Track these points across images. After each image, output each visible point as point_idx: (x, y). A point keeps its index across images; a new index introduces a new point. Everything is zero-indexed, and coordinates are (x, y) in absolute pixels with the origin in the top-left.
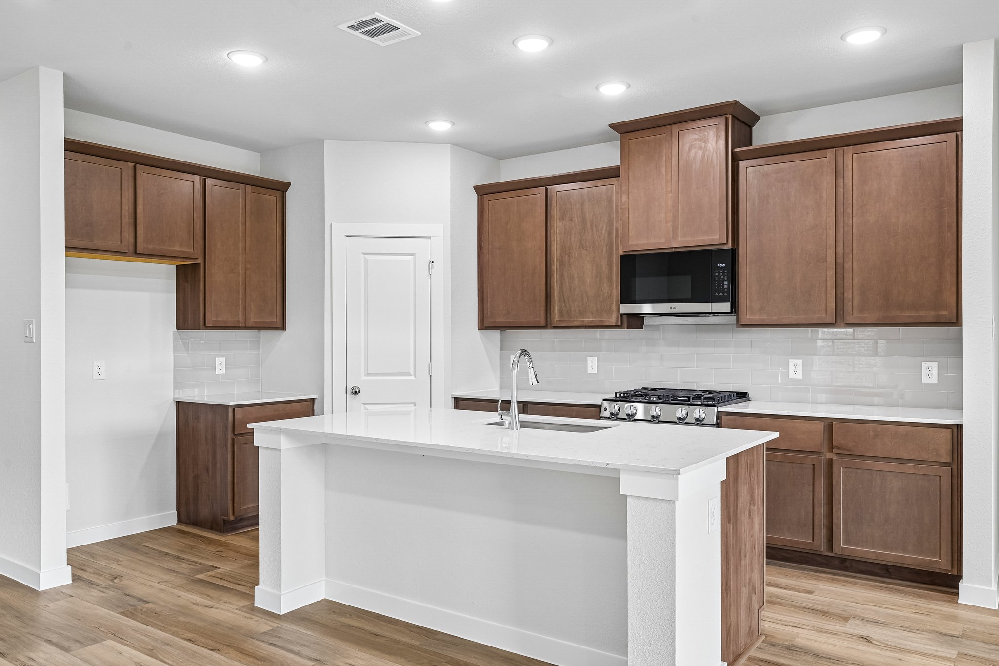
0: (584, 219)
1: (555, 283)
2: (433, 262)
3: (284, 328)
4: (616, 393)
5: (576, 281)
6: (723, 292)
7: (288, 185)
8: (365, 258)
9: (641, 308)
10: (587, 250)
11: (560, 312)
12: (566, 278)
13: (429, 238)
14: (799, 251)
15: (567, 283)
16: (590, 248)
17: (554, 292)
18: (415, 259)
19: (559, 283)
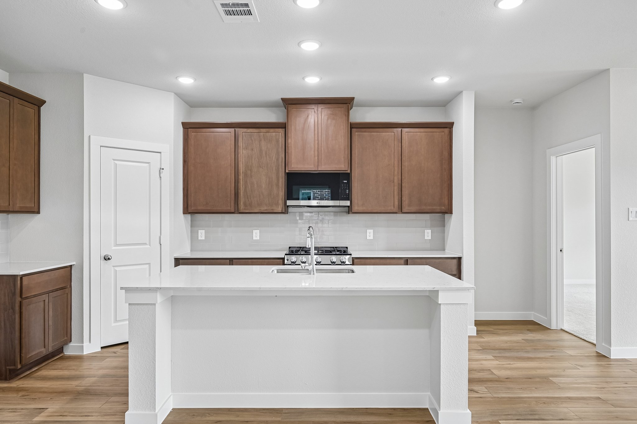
0: (261, 151)
1: (242, 186)
2: (163, 169)
3: (38, 212)
5: (256, 186)
6: (346, 195)
7: (44, 102)
8: (114, 163)
9: (300, 203)
10: (263, 168)
11: (245, 204)
12: (248, 184)
13: (160, 153)
14: (381, 176)
15: (250, 187)
16: (264, 167)
17: (241, 192)
18: (150, 166)
19: (244, 186)
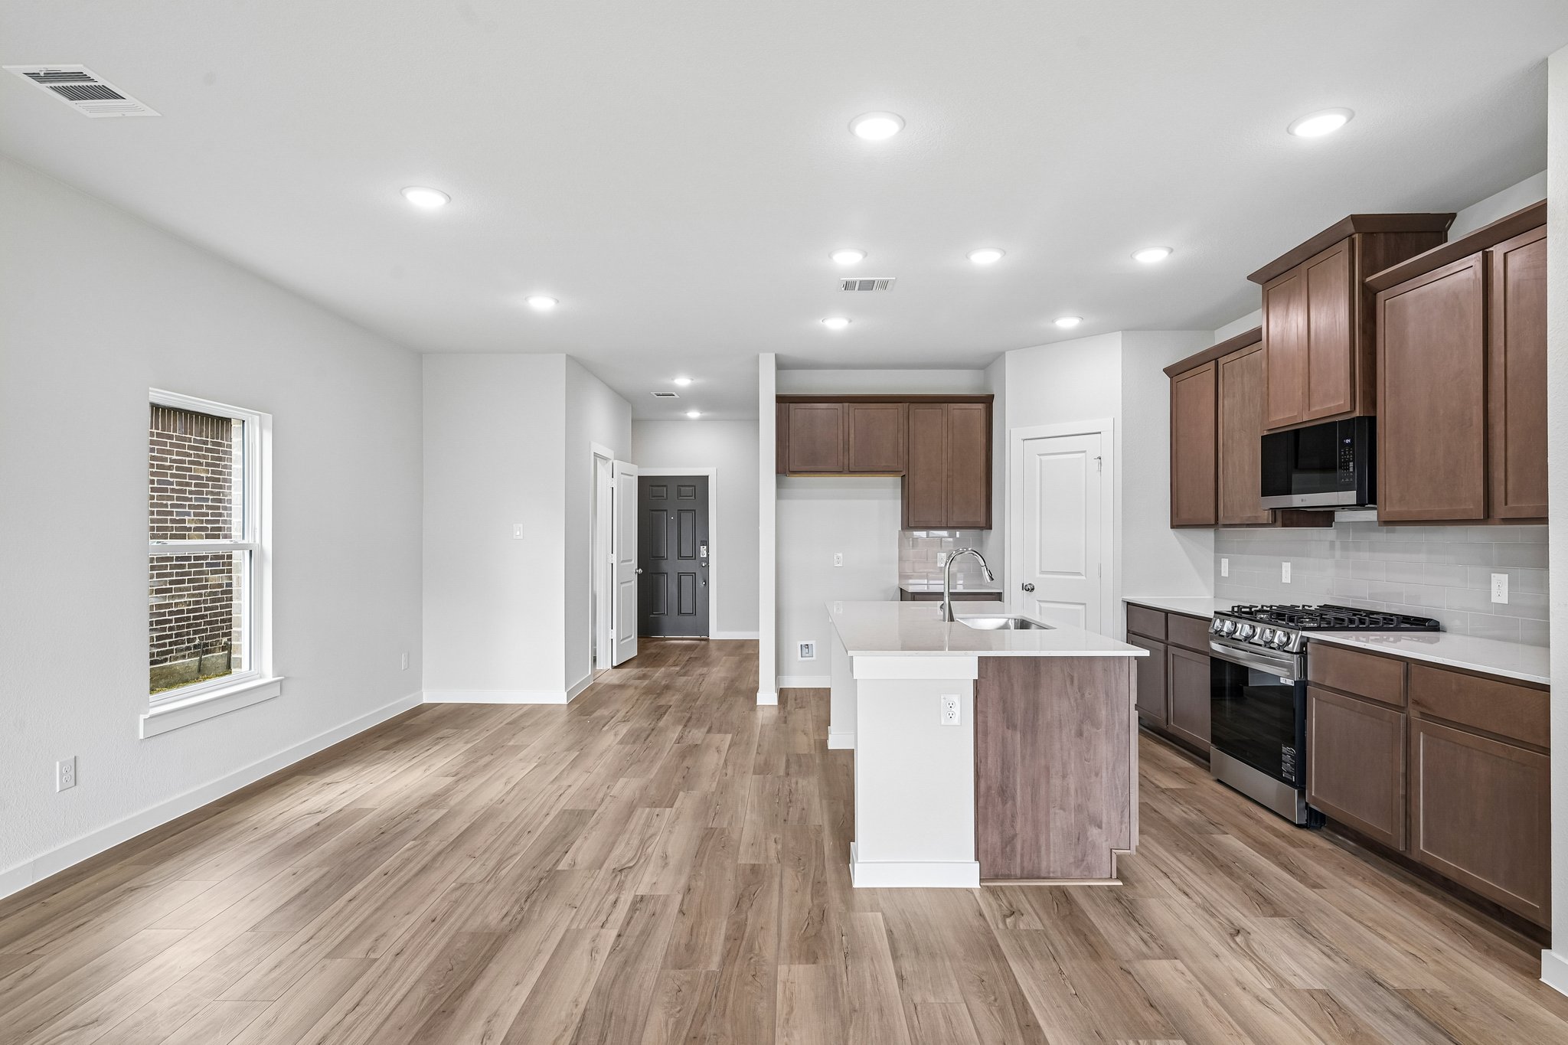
0: (1243, 395)
1: (1222, 472)
2: (1100, 458)
3: (990, 528)
4: (1233, 607)
5: (1237, 470)
7: (991, 397)
8: (1040, 459)
9: (1291, 500)
10: (1245, 431)
11: (1226, 508)
12: (1230, 467)
13: (1100, 432)
14: (1442, 412)
15: (1231, 472)
17: (1221, 484)
18: (1088, 455)
